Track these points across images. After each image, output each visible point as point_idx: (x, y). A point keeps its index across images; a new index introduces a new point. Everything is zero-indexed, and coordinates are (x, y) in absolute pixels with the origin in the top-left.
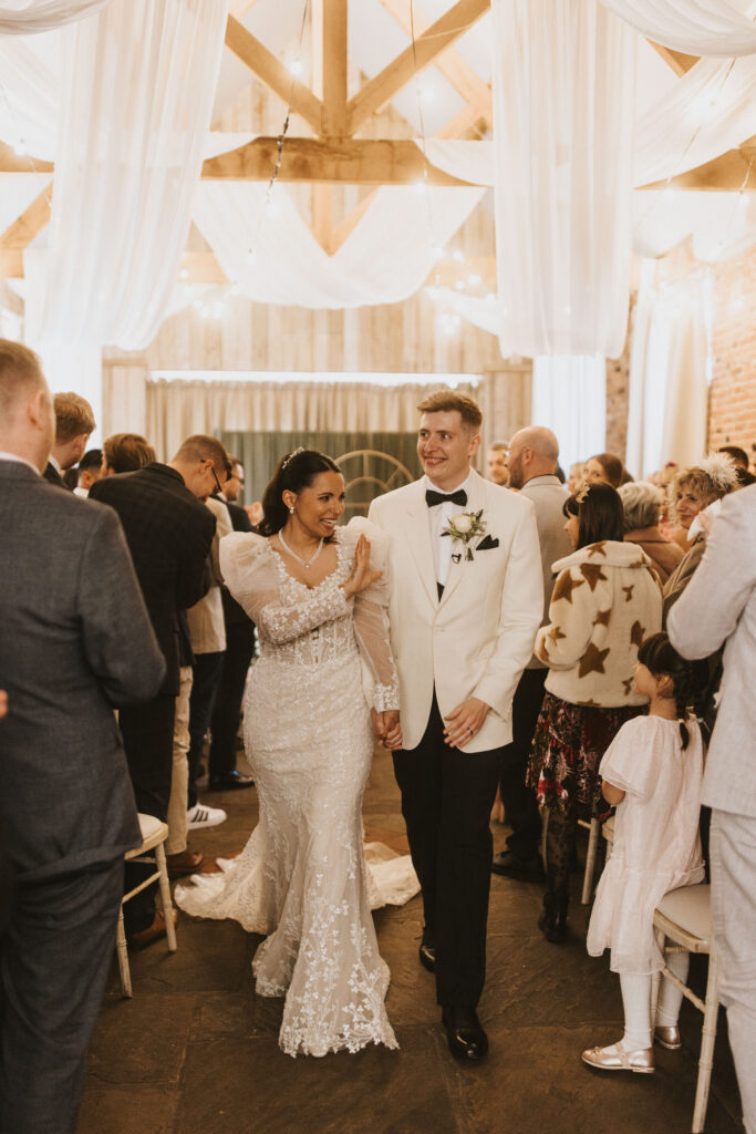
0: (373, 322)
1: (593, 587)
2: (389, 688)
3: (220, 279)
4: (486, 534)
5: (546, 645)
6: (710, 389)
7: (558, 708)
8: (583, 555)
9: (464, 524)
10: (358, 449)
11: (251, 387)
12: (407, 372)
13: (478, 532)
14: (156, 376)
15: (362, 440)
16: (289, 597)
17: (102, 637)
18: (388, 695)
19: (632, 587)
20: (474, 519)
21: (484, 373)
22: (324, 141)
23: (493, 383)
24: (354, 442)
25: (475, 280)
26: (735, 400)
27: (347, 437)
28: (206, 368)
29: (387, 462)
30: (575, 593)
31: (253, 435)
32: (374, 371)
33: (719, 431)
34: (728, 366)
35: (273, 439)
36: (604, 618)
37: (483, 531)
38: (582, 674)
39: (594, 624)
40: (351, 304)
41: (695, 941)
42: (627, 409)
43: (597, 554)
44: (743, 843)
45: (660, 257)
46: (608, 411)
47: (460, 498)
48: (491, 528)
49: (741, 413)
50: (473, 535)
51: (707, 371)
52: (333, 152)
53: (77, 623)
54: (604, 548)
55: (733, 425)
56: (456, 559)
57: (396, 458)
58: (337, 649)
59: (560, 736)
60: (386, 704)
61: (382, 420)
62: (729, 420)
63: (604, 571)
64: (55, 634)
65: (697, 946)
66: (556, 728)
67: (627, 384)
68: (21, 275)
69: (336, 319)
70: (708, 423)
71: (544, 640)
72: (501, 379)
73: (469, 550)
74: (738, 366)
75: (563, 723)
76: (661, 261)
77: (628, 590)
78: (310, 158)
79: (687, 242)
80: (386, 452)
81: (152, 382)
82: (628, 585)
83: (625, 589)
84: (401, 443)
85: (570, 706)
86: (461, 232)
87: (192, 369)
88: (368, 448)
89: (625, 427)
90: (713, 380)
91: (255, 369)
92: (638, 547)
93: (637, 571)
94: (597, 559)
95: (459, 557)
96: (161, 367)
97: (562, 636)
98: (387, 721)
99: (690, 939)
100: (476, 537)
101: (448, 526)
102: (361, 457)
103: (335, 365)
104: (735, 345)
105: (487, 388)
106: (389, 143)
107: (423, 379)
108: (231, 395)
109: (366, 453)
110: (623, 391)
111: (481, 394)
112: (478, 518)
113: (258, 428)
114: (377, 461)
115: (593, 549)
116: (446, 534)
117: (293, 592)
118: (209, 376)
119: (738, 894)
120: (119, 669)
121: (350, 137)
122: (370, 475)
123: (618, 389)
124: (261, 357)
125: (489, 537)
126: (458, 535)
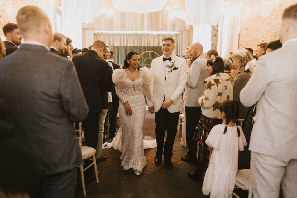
0: (151, 18)
1: (217, 86)
5: (203, 101)
6: (239, 34)
7: (206, 119)
8: (214, 76)
9: (170, 65)
10: (147, 51)
11: (120, 35)
12: (160, 31)
13: (173, 66)
14: (96, 32)
15: (149, 48)
17: (68, 101)
19: (227, 86)
20: (172, 63)
21: (180, 31)
23: (182, 34)
24: (146, 48)
25: (178, 6)
26: (246, 37)
27: (145, 47)
28: (109, 30)
29: (155, 53)
30: (212, 87)
31: (121, 47)
32: (152, 31)
33: (242, 45)
34: (245, 28)
35: (126, 48)
36: (220, 94)
38: (214, 110)
39: (217, 96)
40: (146, 12)
41: (244, 187)
42: (217, 40)
43: (218, 76)
44: (263, 163)
46: (212, 41)
47: (170, 59)
48: (176, 65)
49: (248, 40)
50: (172, 67)
51: (238, 29)
53: (60, 97)
54: (220, 74)
55: (245, 43)
57: (157, 53)
58: (138, 93)
59: (206, 127)
61: (154, 43)
62: (244, 42)
63: (220, 81)
64: (53, 100)
65: (245, 188)
66: (205, 125)
67: (217, 34)
68: (61, 5)
69: (142, 16)
70: (239, 43)
71: (202, 100)
72: (184, 33)
73: (171, 70)
74: (247, 28)
75: (207, 123)
77: (226, 86)
80: (155, 51)
81: (96, 34)
82: (226, 85)
83: (225, 86)
84: (159, 49)
85: (210, 119)
87: (105, 30)
88: (150, 50)
89: (216, 45)
90: (240, 32)
91: (121, 30)
92: (227, 74)
93: (228, 81)
94: (218, 78)
95: (169, 71)
96: (97, 30)
97: (208, 99)
99: (243, 186)
101: (167, 65)
102: (149, 52)
103: (142, 29)
104: (246, 22)
105: (181, 35)
107: (164, 33)
108: (115, 37)
109: (149, 51)
110: (216, 35)
111: (179, 37)
112: (173, 63)
113: (122, 45)
114: (152, 54)
115: (217, 75)
116: (166, 67)
118: (110, 32)
119: (261, 177)
120: (74, 111)
122: (150, 57)
124: (123, 27)
125: (175, 67)
126: (169, 67)
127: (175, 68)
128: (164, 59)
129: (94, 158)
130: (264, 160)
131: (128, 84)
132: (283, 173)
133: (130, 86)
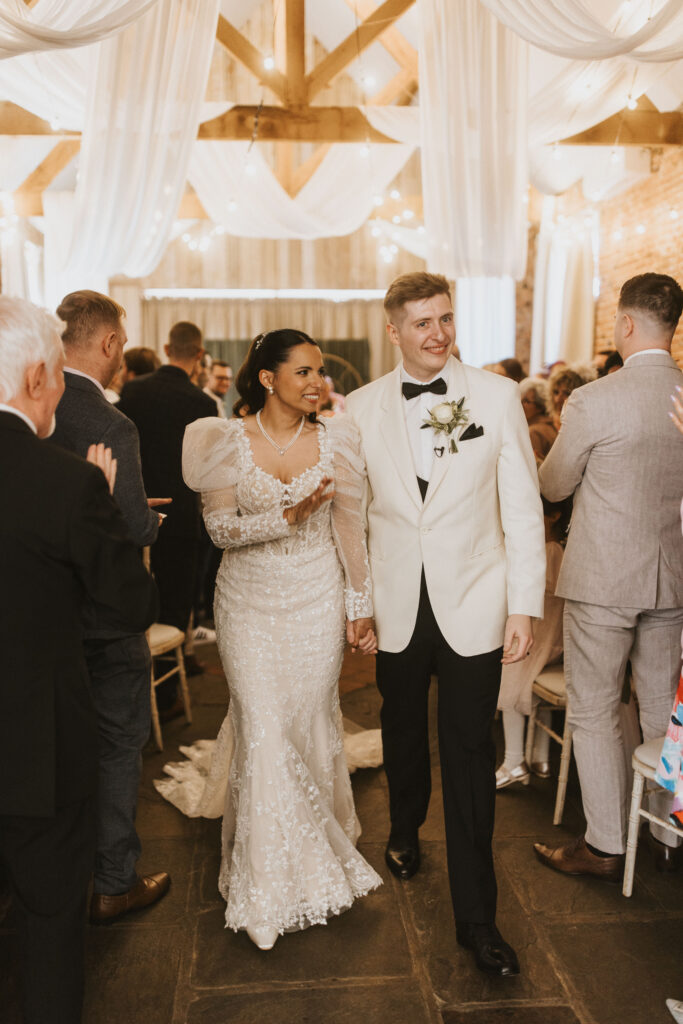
0: (326, 250)
2: (360, 594)
3: (202, 216)
4: (470, 423)
6: (597, 303)
9: (445, 415)
11: (226, 303)
13: (461, 421)
14: (149, 294)
16: (253, 490)
18: (358, 601)
20: (456, 408)
22: (286, 108)
25: (408, 214)
28: (190, 287)
29: (339, 364)
31: (229, 342)
32: (327, 288)
33: (603, 337)
34: (611, 284)
37: (466, 420)
40: (308, 237)
42: (532, 319)
45: (558, 194)
46: (517, 321)
47: (439, 387)
48: (474, 416)
50: (455, 425)
51: (594, 289)
52: (294, 117)
56: (439, 453)
60: (355, 612)
61: (334, 329)
65: (558, 701)
67: (532, 298)
68: (40, 213)
69: (296, 246)
70: (595, 330)
73: (453, 442)
76: (560, 198)
78: (277, 122)
79: (579, 183)
81: (146, 299)
84: (350, 348)
86: (399, 177)
87: (179, 287)
89: (530, 334)
90: (599, 297)
91: (229, 288)
95: (442, 449)
96: (153, 286)
98: (358, 630)
100: (459, 428)
101: (428, 418)
103: (295, 284)
104: (616, 268)
106: (338, 110)
108: (210, 309)
110: (529, 305)
112: (460, 406)
113: (233, 336)
116: (426, 426)
117: (258, 483)
118: (193, 294)
121: (307, 104)
123: (525, 303)
124: (235, 278)
125: (473, 426)
126: (440, 427)
127: (474, 432)
128: (410, 391)
129: (180, 657)
130: (586, 614)
131: (256, 493)
132: (629, 646)
133: (266, 504)
